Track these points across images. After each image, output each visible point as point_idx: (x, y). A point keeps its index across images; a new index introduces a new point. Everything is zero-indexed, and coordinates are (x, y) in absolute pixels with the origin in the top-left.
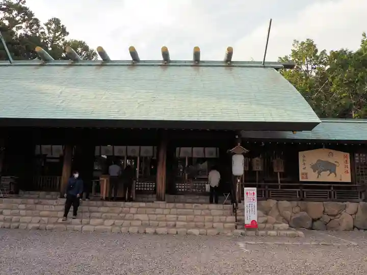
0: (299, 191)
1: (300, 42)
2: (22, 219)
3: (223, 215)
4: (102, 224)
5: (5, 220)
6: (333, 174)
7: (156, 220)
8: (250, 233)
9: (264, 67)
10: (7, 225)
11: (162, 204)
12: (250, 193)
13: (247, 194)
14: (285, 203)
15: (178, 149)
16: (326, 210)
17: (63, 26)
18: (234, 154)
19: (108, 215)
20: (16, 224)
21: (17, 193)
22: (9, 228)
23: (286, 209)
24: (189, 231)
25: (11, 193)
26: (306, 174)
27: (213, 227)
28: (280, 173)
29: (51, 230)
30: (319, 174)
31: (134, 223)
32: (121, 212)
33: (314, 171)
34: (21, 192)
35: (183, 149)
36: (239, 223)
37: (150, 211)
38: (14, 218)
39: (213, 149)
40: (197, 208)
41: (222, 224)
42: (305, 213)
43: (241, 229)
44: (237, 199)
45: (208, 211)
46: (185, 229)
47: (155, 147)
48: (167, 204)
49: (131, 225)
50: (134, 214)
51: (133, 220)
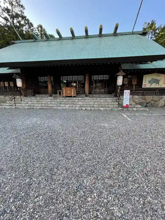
0: (142, 92)
1: (148, 23)
2: (35, 105)
3: (112, 102)
4: (65, 106)
5: (29, 106)
6: (158, 84)
7: (86, 104)
8: (125, 109)
9: (133, 34)
10: (29, 107)
11: (87, 98)
12: (127, 93)
13: (125, 93)
14: (137, 97)
15: (93, 76)
16: (153, 99)
17: (44, 29)
18: (119, 76)
19: (67, 103)
20: (33, 107)
21: (34, 95)
22: (30, 109)
23: (137, 99)
24: (99, 108)
25: (32, 95)
26: (146, 84)
27: (109, 107)
28: (135, 84)
29: (46, 109)
30: (151, 84)
31: (77, 106)
32: (72, 102)
33: (149, 83)
34: (36, 95)
35: (95, 76)
36: (120, 105)
37: (83, 101)
38: (32, 105)
39: (107, 76)
40: (101, 99)
41: (112, 106)
42: (144, 101)
43: (120, 107)
44: (118, 96)
45: (106, 100)
46: (97, 108)
47: (84, 76)
48: (90, 98)
49: (76, 107)
50: (77, 102)
51: (77, 104)
